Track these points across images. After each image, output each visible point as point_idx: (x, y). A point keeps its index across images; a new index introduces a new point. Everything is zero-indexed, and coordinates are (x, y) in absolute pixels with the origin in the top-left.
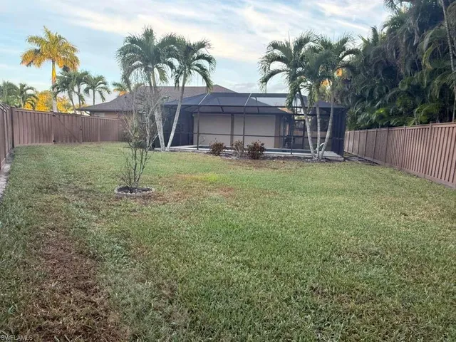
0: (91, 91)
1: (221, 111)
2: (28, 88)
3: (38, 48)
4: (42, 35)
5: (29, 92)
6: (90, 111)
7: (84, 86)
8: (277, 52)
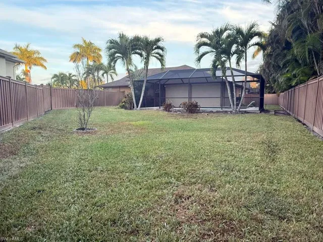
0: (105, 75)
1: (182, 82)
2: (73, 76)
3: (79, 51)
4: (81, 43)
5: (73, 78)
6: (103, 87)
7: (101, 72)
8: (205, 40)
